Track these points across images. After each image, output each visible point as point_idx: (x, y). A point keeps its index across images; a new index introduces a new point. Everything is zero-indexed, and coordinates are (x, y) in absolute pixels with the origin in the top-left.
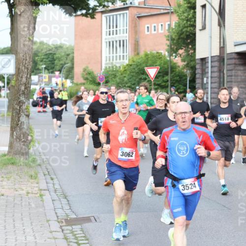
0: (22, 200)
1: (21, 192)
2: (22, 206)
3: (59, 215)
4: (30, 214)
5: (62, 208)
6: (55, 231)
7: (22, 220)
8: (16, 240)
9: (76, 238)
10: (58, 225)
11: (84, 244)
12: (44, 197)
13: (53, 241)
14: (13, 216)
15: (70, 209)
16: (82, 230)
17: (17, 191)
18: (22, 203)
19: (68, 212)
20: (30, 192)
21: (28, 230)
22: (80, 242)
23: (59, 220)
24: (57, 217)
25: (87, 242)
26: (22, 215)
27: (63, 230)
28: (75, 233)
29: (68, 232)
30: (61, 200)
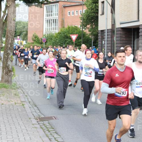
0: (13, 107)
1: (12, 103)
2: (14, 110)
3: (35, 115)
4: (19, 115)
5: (36, 112)
6: (35, 124)
7: (17, 118)
8: (16, 128)
9: (47, 128)
10: (36, 121)
11: (52, 131)
12: (24, 106)
13: (35, 129)
14: (11, 115)
15: (40, 112)
16: (49, 123)
17: (9, 102)
18: (13, 109)
19: (39, 114)
20: (17, 103)
21: (21, 123)
22: (50, 130)
23: (36, 118)
24: (34, 116)
25: (53, 130)
26: (15, 115)
27: (39, 124)
28: (46, 125)
29: (42, 124)
30: (34, 107)
